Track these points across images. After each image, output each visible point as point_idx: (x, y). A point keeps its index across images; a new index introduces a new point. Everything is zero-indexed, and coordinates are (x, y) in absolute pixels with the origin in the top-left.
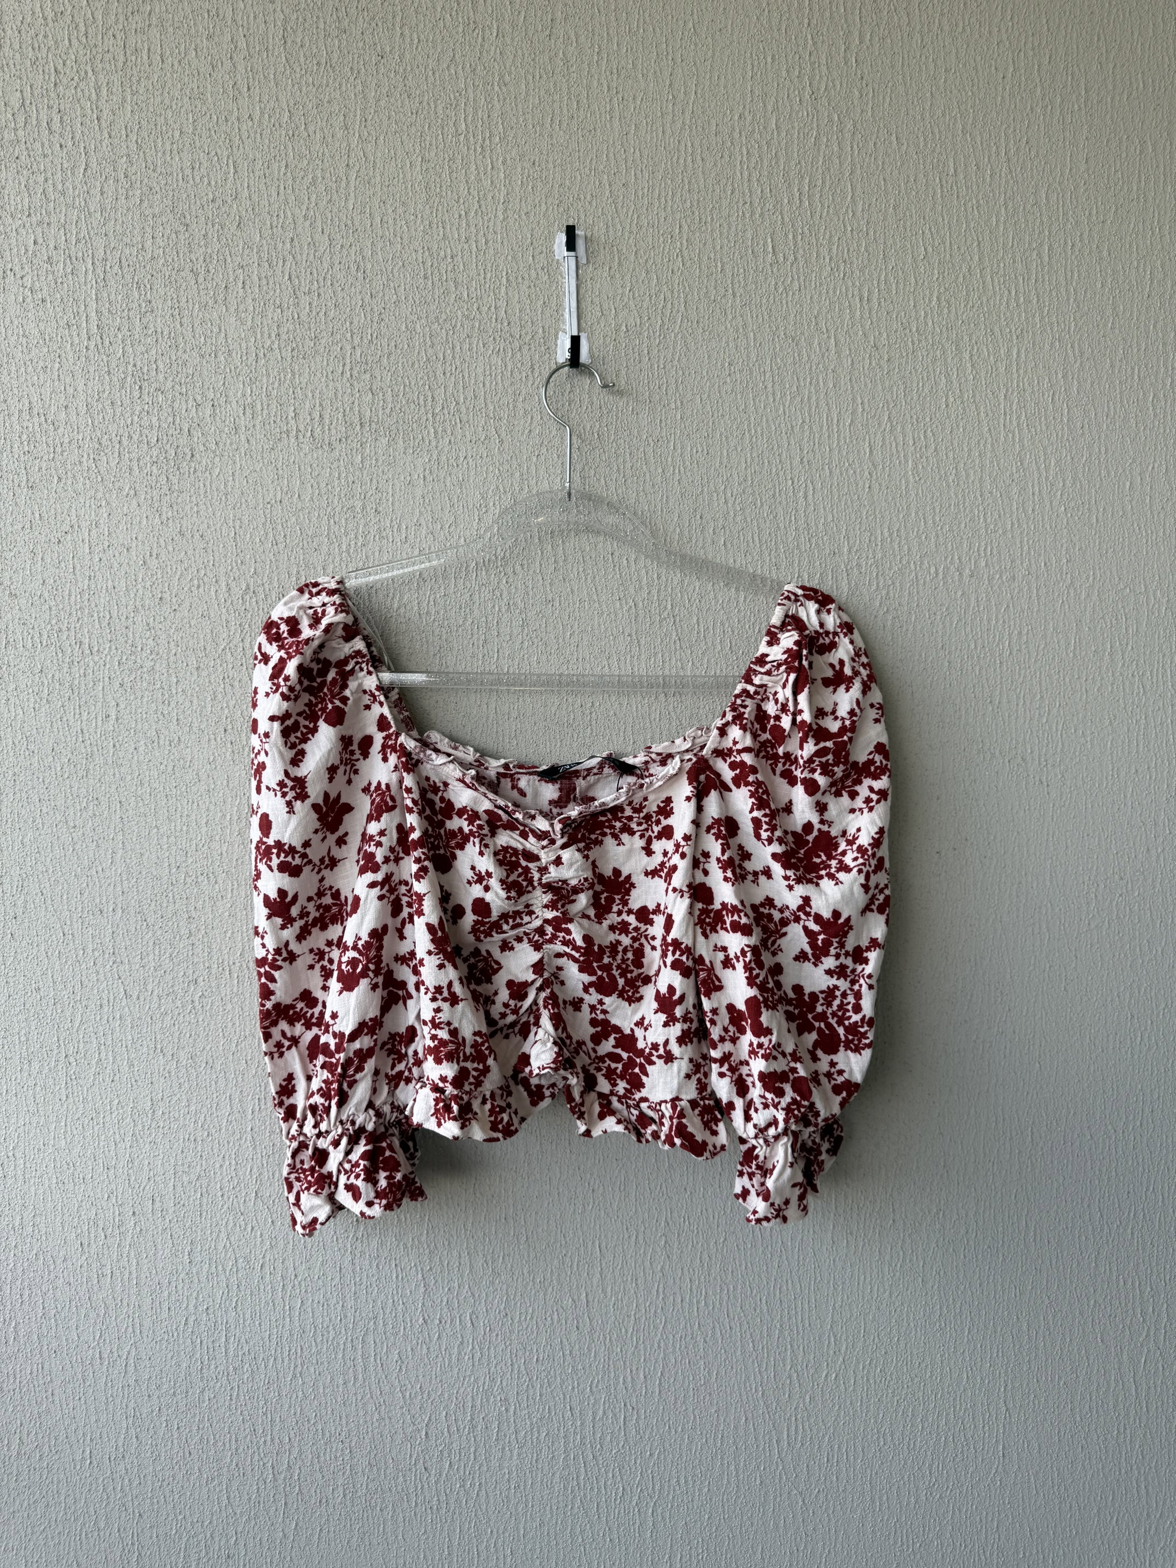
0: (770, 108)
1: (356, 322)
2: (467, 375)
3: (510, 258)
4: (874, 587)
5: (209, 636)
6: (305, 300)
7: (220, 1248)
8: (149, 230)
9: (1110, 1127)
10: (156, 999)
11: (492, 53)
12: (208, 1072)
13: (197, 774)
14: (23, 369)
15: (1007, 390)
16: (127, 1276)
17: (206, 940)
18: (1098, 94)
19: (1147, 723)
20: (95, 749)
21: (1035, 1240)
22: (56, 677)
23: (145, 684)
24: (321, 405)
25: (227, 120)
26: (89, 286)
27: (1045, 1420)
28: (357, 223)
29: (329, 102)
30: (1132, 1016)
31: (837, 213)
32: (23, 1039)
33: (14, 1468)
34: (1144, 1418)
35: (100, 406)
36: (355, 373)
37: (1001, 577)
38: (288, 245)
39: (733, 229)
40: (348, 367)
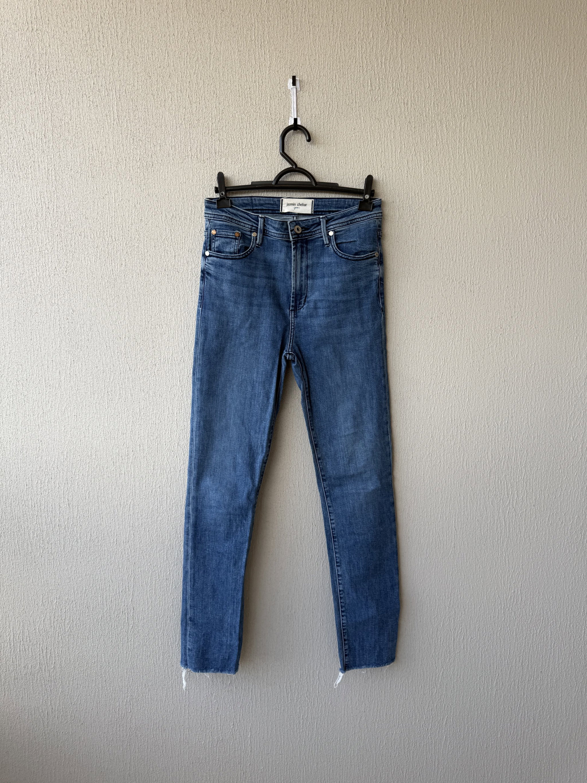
0: (370, 29)
1: (213, 113)
2: (255, 134)
3: (271, 88)
4: (409, 215)
5: (159, 234)
6: (194, 105)
7: (165, 464)
8: (136, 78)
9: (495, 423)
10: (141, 371)
11: (265, 9)
12: (160, 398)
13: (155, 287)
14: (90, 132)
15: (460, 139)
16: (130, 474)
17: (159, 349)
18: (496, 23)
19: (512, 268)
20: (117, 277)
21: (466, 465)
22: (103, 249)
23: (135, 252)
24: (200, 145)
25: (165, 36)
26: (114, 100)
27: (470, 534)
28: (214, 76)
29: (203, 28)
30: (505, 381)
31: (395, 70)
32: (91, 385)
33: (89, 545)
34: (508, 534)
35: (118, 146)
36: (213, 133)
37: (457, 211)
38: (188, 84)
39: (356, 77)
40: (210, 131)
